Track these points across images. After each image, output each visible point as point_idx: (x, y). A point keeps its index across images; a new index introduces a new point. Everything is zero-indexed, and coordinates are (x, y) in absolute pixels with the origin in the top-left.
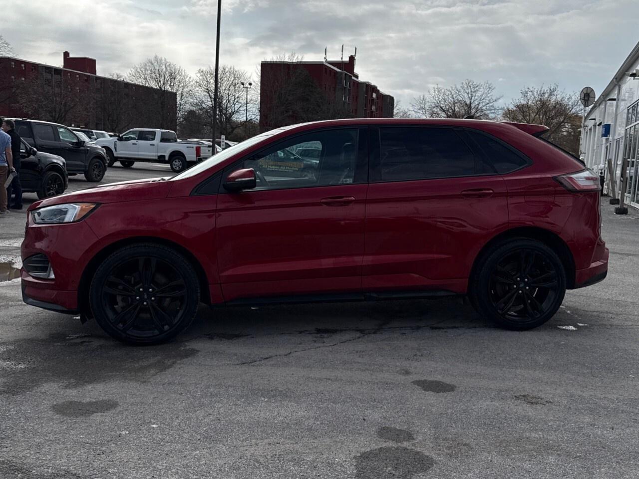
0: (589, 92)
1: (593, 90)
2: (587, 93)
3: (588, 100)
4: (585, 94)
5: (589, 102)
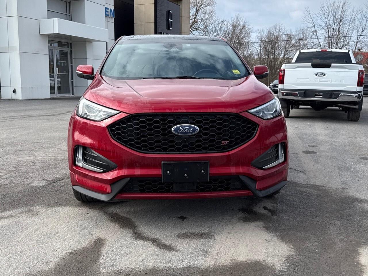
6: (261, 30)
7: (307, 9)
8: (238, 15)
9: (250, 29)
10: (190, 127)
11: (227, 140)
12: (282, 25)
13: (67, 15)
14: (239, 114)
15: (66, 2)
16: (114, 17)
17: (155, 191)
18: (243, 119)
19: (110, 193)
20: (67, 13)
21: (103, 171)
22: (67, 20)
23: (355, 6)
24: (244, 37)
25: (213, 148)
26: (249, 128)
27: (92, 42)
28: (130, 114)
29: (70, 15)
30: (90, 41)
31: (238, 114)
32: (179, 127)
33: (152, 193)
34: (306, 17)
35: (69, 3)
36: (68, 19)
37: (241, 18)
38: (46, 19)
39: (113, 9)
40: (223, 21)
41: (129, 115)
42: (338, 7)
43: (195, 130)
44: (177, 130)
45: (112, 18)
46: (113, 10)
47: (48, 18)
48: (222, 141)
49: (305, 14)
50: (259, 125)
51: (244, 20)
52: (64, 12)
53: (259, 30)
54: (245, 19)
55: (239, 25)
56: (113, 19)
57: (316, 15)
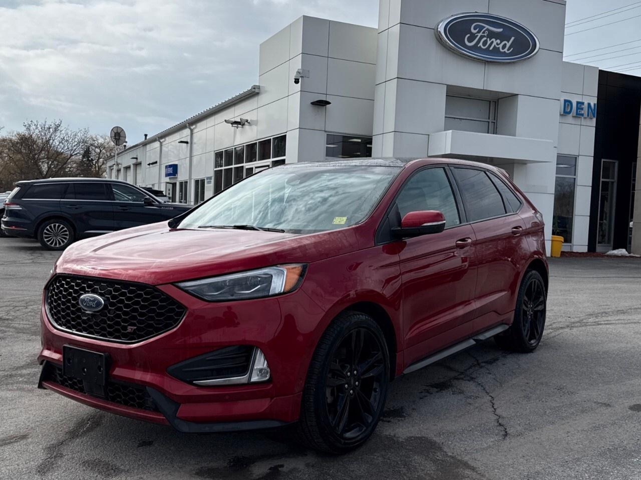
0: (119, 131)
1: (123, 130)
2: (117, 132)
3: (119, 139)
4: (115, 133)
5: (120, 141)
11: (134, 325)
13: (489, 122)
14: (158, 287)
15: (490, 102)
16: (594, 116)
18: (163, 295)
20: (489, 119)
22: (488, 133)
25: (119, 335)
26: (172, 310)
27: (526, 164)
29: (494, 123)
30: (523, 163)
31: (154, 286)
35: (495, 102)
36: (490, 131)
38: (442, 131)
39: (596, 102)
43: (99, 303)
44: (82, 301)
45: (591, 119)
46: (595, 104)
47: (445, 130)
48: (129, 325)
50: (187, 308)
52: (484, 119)
56: (595, 120)
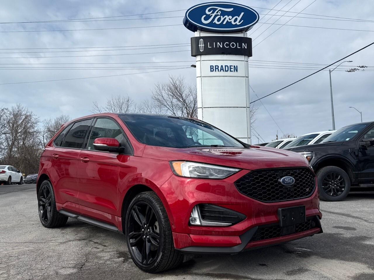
6: (48, 121)
7: (95, 103)
8: (19, 105)
9: (37, 119)
10: (291, 179)
12: (68, 116)
17: (271, 237)
19: (241, 244)
21: (231, 224)
23: (137, 103)
24: (31, 126)
28: (252, 171)
31: (308, 167)
32: (285, 179)
33: (268, 239)
34: (95, 110)
37: (23, 107)
40: (3, 110)
41: (250, 171)
42: (123, 103)
43: (293, 180)
44: (284, 181)
49: (93, 107)
51: (26, 110)
53: (46, 120)
54: (28, 109)
55: (21, 115)
57: (105, 109)
